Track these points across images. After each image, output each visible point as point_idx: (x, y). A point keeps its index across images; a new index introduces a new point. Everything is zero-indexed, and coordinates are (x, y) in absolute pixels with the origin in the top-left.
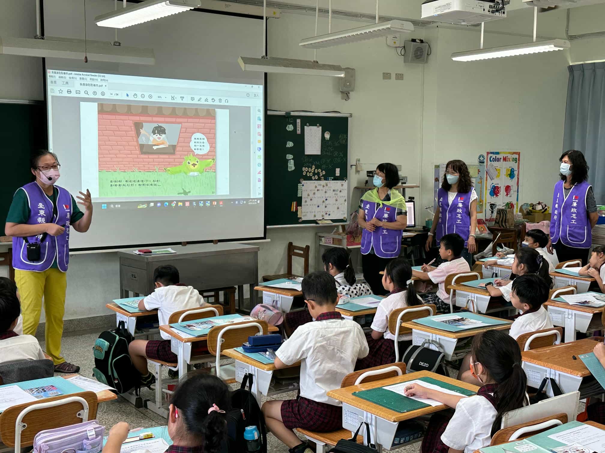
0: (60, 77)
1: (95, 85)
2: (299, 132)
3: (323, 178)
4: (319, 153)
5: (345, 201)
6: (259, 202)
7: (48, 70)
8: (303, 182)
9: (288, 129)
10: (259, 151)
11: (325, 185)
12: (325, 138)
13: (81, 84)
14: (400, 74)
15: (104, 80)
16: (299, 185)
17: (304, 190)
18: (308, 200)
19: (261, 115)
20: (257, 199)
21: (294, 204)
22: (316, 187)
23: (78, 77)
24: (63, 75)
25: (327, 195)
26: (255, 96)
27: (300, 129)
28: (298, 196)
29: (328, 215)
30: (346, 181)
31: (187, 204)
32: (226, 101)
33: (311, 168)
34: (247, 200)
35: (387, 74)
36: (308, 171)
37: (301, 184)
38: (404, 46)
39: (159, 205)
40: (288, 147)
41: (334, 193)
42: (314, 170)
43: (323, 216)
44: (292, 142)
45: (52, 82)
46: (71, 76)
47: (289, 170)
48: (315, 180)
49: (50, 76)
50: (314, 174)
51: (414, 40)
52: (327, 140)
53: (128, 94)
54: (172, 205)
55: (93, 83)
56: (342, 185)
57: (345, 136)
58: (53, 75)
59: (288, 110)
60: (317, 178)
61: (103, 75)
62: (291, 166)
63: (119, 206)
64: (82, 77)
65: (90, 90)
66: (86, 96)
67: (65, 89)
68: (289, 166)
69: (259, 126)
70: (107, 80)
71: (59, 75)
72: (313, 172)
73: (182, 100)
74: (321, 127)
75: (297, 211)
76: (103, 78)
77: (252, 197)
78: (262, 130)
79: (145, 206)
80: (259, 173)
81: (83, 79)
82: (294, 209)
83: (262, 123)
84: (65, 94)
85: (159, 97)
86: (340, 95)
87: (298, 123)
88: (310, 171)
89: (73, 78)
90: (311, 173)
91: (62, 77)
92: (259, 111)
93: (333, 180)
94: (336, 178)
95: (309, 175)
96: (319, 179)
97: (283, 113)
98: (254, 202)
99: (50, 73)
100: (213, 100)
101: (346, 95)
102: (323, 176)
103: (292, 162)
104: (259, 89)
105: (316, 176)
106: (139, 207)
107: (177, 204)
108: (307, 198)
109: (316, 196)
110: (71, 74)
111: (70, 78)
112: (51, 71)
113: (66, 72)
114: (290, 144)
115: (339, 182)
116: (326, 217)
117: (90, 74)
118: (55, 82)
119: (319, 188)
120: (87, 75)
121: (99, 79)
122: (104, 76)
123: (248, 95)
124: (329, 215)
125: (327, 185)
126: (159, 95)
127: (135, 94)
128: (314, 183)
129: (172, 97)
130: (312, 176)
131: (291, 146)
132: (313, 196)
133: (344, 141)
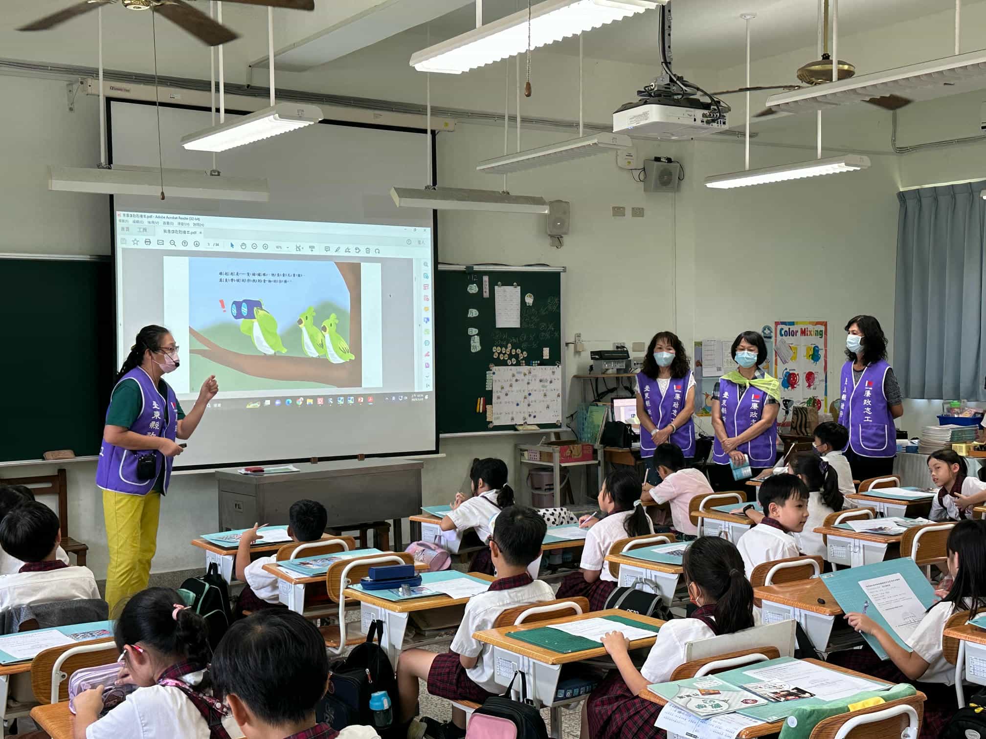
0: (134, 222)
1: (185, 232)
2: (486, 294)
3: (524, 361)
5: (559, 396)
6: (426, 397)
7: (117, 212)
8: (495, 369)
9: (470, 291)
10: (426, 322)
11: (527, 373)
12: (526, 303)
13: (165, 231)
14: (639, 209)
15: (198, 224)
16: (487, 372)
17: (496, 381)
18: (502, 395)
19: (429, 270)
20: (425, 393)
21: (481, 401)
22: (513, 376)
23: (161, 221)
24: (140, 219)
25: (530, 387)
26: (420, 243)
27: (488, 291)
28: (487, 389)
29: (532, 417)
30: (558, 366)
31: (320, 401)
32: (377, 251)
33: (506, 348)
34: (409, 394)
35: (619, 208)
36: (501, 352)
37: (491, 372)
38: (644, 169)
39: (278, 403)
40: (470, 318)
41: (542, 383)
42: (511, 350)
43: (525, 419)
44: (475, 310)
45: (123, 229)
46: (150, 220)
47: (473, 351)
48: (512, 365)
49: (120, 221)
50: (511, 356)
51: (657, 159)
52: (529, 306)
53: (233, 244)
54: (298, 403)
55: (183, 229)
56: (553, 372)
57: (556, 299)
58: (126, 218)
59: (470, 263)
60: (514, 363)
61: (197, 217)
62: (476, 345)
63: (219, 405)
64: (166, 220)
65: (178, 238)
66: (173, 248)
67: (142, 238)
68: (472, 345)
69: (426, 287)
70: (203, 225)
71: (132, 219)
72: (508, 353)
73: (312, 250)
74: (519, 288)
75: (485, 411)
76: (197, 222)
77: (416, 391)
78: (430, 293)
79: (257, 405)
80: (427, 355)
81: (168, 223)
82: (480, 408)
83: (430, 281)
84: (142, 246)
85: (277, 247)
86: (548, 241)
87: (485, 281)
88: (504, 352)
89: (153, 222)
90: (506, 355)
91: (138, 222)
92: (426, 264)
93: (539, 365)
94: (543, 363)
95: (502, 358)
96: (518, 364)
97: (462, 268)
98: (420, 398)
99: (119, 215)
100: (357, 251)
101: (557, 240)
102: (524, 359)
103: (477, 338)
104: (426, 233)
105: (513, 359)
106: (248, 407)
107: (305, 402)
108: (501, 392)
109: (514, 388)
110: (151, 217)
111: (149, 222)
112: (122, 213)
113: (143, 214)
114: (473, 313)
115: (549, 369)
116: (531, 421)
117: (178, 216)
118: (128, 229)
119: (518, 377)
120: (173, 218)
121: (191, 223)
122: (199, 219)
123: (409, 242)
124: (535, 417)
125: (530, 373)
126: (279, 244)
127: (244, 244)
128: (511, 370)
129: (297, 247)
130: (507, 360)
131: (474, 315)
132: (510, 389)
133: (555, 308)
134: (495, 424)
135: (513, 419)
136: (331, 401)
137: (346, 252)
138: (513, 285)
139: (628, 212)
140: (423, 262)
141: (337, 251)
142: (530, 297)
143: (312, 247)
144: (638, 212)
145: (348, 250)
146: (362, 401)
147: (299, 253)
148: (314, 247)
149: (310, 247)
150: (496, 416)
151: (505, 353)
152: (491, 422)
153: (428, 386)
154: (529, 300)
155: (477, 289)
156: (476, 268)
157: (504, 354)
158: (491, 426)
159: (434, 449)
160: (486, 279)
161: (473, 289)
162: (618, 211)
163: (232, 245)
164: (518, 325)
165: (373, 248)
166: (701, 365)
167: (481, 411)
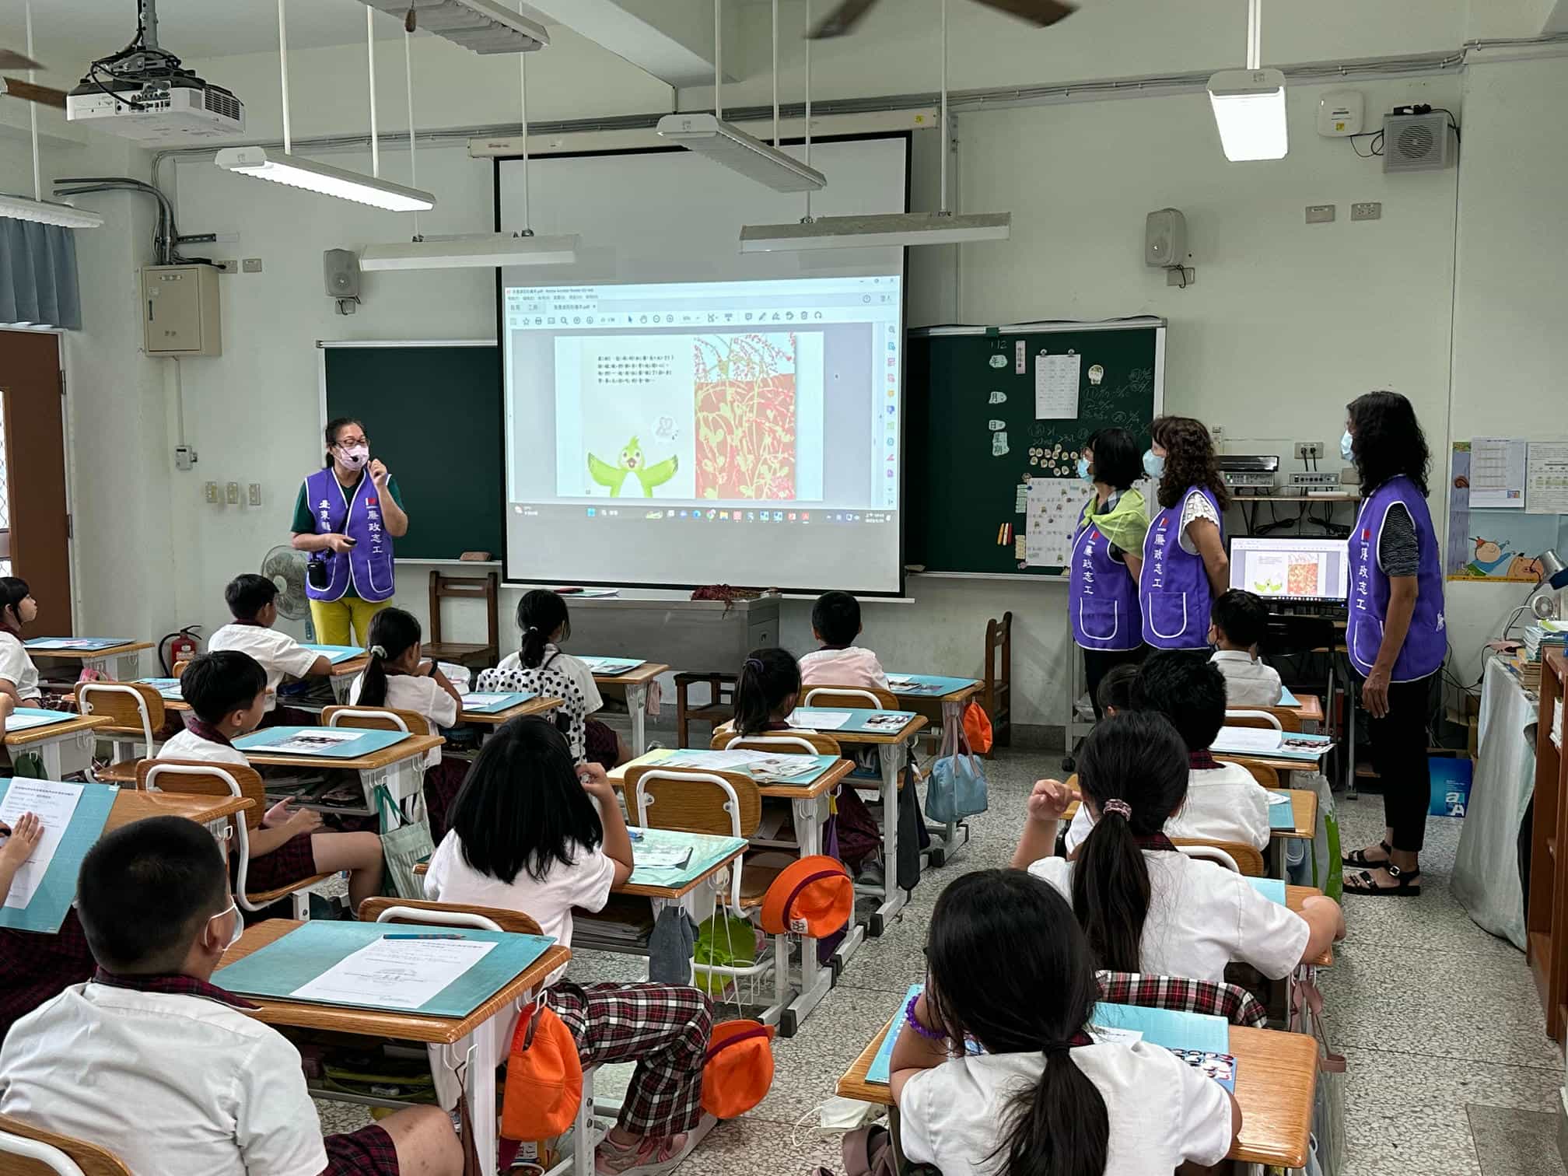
0: (525, 299)
1: (577, 307)
2: (1021, 369)
6: (888, 518)
7: (507, 289)
8: (1032, 481)
9: (993, 365)
12: (1090, 380)
13: (556, 307)
14: (1369, 205)
15: (591, 297)
16: (1019, 486)
17: (1033, 500)
18: (1044, 521)
20: (885, 513)
21: (1005, 528)
22: (1064, 493)
23: (551, 295)
24: (530, 295)
26: (883, 300)
27: (1023, 364)
28: (1017, 511)
31: (737, 516)
32: (818, 315)
33: (1053, 450)
34: (862, 513)
36: (1043, 457)
37: (1026, 486)
38: (1383, 131)
39: (683, 514)
40: (993, 404)
42: (1060, 454)
44: (1002, 393)
45: (512, 307)
46: (541, 295)
47: (996, 454)
48: (1062, 476)
49: (509, 298)
51: (1399, 111)
52: (1095, 385)
53: (632, 317)
54: (708, 515)
55: (573, 303)
57: (1146, 373)
58: (515, 295)
59: (992, 325)
60: (1066, 473)
61: (590, 287)
62: (1001, 445)
63: (616, 513)
64: (557, 294)
65: (570, 315)
66: (564, 326)
67: (532, 318)
68: (995, 444)
69: (891, 362)
70: (596, 297)
71: (523, 295)
72: (1056, 458)
73: (728, 319)
74: (1078, 357)
75: (1012, 542)
76: (589, 293)
77: (873, 508)
78: (895, 370)
79: (659, 515)
81: (559, 297)
82: (1003, 539)
83: (894, 354)
84: (533, 326)
85: (684, 318)
86: (1163, 277)
87: (1020, 349)
88: (1048, 456)
89: (544, 298)
90: (1052, 462)
91: (528, 298)
92: (892, 329)
95: (1045, 466)
97: (982, 331)
98: (879, 518)
99: (508, 292)
100: (789, 316)
101: (1180, 273)
103: (1003, 436)
104: (893, 285)
105: (1064, 468)
106: (648, 517)
107: (717, 515)
109: (1063, 512)
110: (541, 291)
111: (540, 298)
112: (512, 289)
113: (533, 289)
114: (999, 398)
117: (569, 288)
118: (518, 307)
119: (1071, 494)
121: (584, 295)
122: (591, 290)
126: (686, 313)
127: (644, 317)
128: (1059, 483)
129: (710, 317)
130: (1053, 469)
131: (999, 401)
132: (1058, 513)
133: (1143, 387)
134: (1029, 564)
135: (1060, 558)
136: (751, 516)
137: (773, 318)
138: (1067, 353)
139: (1344, 213)
140: (887, 326)
141: (761, 318)
142: (1098, 370)
143: (728, 316)
144: (1368, 212)
145: (776, 317)
146: (794, 518)
147: (711, 324)
148: (731, 315)
149: (727, 315)
150: (1032, 552)
151: (1051, 458)
152: (1024, 561)
153: (890, 502)
154: (1096, 375)
155: (1005, 362)
156: (1004, 330)
157: (1048, 460)
158: (1022, 566)
159: (897, 590)
160: (1021, 345)
161: (999, 361)
162: (1320, 214)
163: (630, 320)
164: (1072, 414)
165: (811, 312)
166: (1468, 486)
167: (1005, 543)
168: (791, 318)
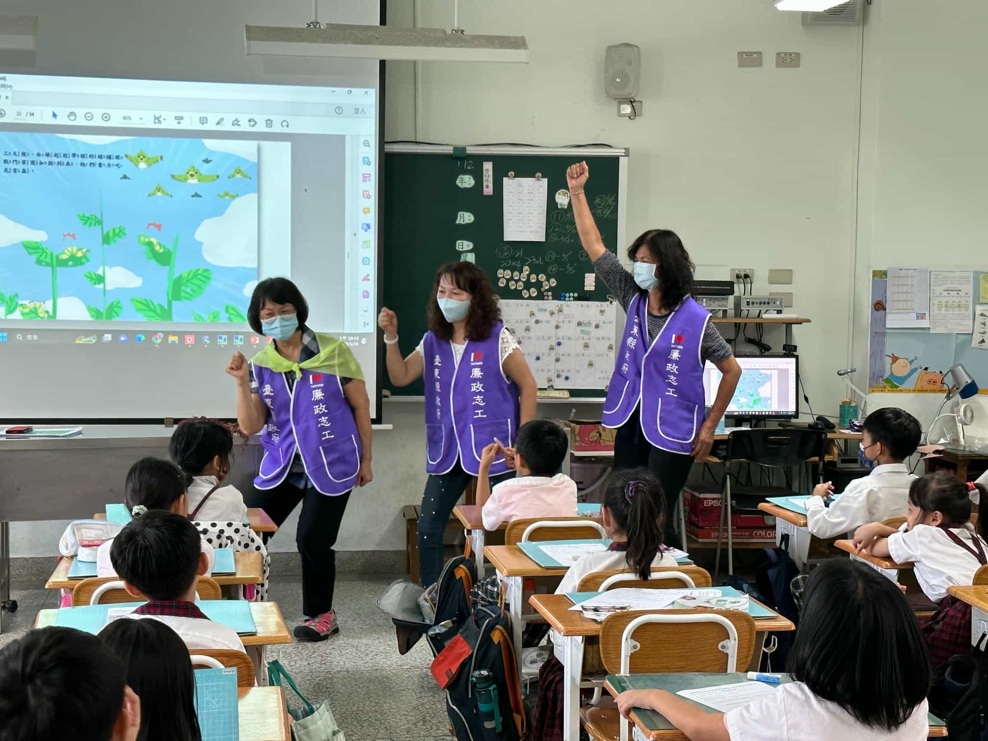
2: (488, 190)
3: (550, 293)
4: (540, 237)
5: (610, 348)
6: (364, 341)
9: (460, 185)
11: (556, 312)
12: (557, 204)
14: (791, 54)
15: (4, 86)
19: (372, 153)
20: (362, 335)
22: (532, 314)
25: (561, 333)
27: (491, 185)
29: (563, 378)
30: (611, 302)
31: (190, 340)
32: (285, 124)
33: (521, 272)
35: (749, 54)
36: (512, 279)
39: (122, 338)
40: (460, 225)
41: (580, 328)
42: (529, 276)
43: (550, 380)
44: (469, 214)
48: (530, 298)
50: (528, 285)
52: (562, 209)
53: (56, 113)
56: (602, 312)
57: (611, 200)
59: (460, 143)
60: (535, 295)
61: (3, 75)
63: (36, 337)
70: (10, 87)
72: (524, 280)
73: (179, 123)
74: (545, 180)
76: (1, 82)
77: (347, 331)
78: (372, 186)
83: (372, 170)
85: (124, 118)
86: (614, 107)
87: (487, 170)
88: (517, 278)
90: (520, 283)
92: (367, 144)
93: (575, 299)
94: (584, 296)
95: (513, 288)
96: (541, 297)
97: (449, 150)
98: (353, 341)
100: (252, 123)
102: (551, 289)
103: (471, 256)
104: (369, 98)
105: (533, 290)
107: (165, 339)
109: (533, 333)
114: (466, 218)
115: (594, 306)
116: (559, 383)
119: (539, 316)
122: (3, 79)
123: (339, 110)
124: (567, 378)
125: (560, 311)
126: (127, 113)
127: (72, 114)
128: (528, 305)
129: (156, 118)
130: (521, 291)
131: (467, 221)
132: (526, 334)
133: (607, 212)
137: (233, 125)
138: (534, 177)
140: (362, 139)
141: (218, 123)
143: (179, 119)
144: (789, 60)
145: (236, 123)
147: (158, 126)
148: (182, 118)
151: (519, 280)
153: (366, 324)
154: (563, 199)
155: (473, 182)
156: (471, 150)
157: (517, 281)
160: (488, 166)
161: (466, 181)
162: (749, 59)
163: (55, 115)
165: (277, 120)
166: (885, 309)
168: (253, 126)
